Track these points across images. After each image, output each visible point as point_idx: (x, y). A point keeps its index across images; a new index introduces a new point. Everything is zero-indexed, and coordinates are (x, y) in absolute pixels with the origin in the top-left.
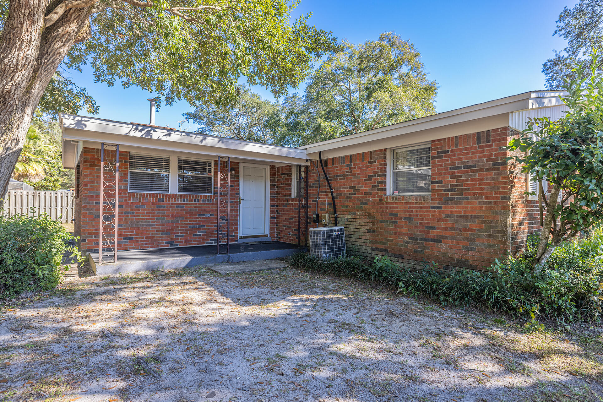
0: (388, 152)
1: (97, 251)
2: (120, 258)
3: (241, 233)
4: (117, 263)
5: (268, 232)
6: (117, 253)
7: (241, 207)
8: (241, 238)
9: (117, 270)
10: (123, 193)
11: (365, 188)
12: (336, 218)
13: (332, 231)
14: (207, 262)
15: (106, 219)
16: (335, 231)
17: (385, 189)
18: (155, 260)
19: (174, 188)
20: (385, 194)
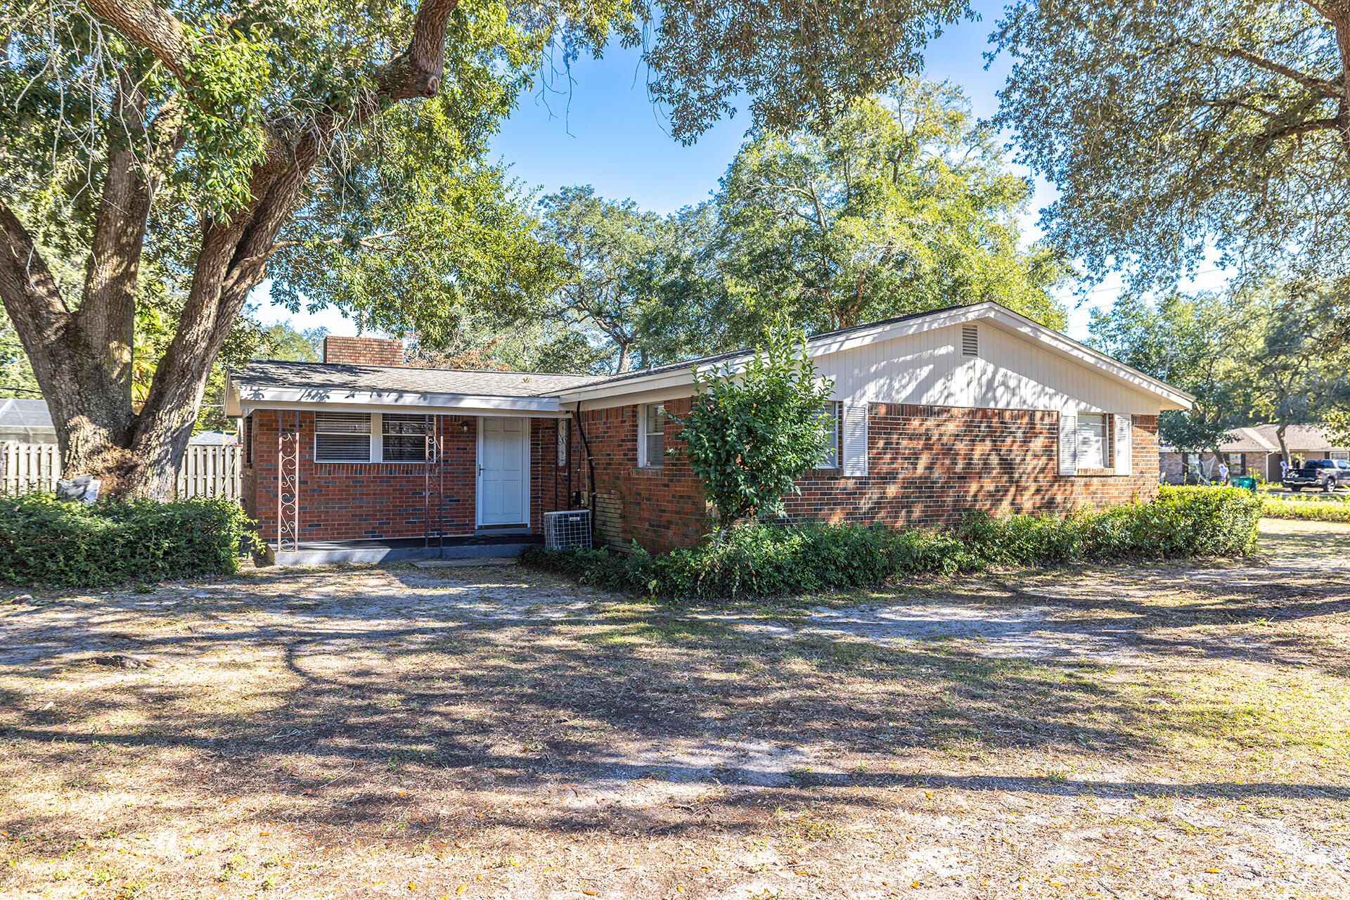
0: (640, 409)
1: (275, 541)
2: (300, 548)
3: (479, 522)
4: (298, 553)
5: (527, 520)
6: (297, 544)
7: (480, 480)
8: (480, 527)
9: (296, 563)
10: (306, 464)
11: (618, 457)
12: (594, 497)
13: (566, 516)
14: (411, 556)
15: (285, 499)
16: (572, 515)
17: (636, 460)
18: (340, 552)
19: (376, 454)
20: (636, 465)
